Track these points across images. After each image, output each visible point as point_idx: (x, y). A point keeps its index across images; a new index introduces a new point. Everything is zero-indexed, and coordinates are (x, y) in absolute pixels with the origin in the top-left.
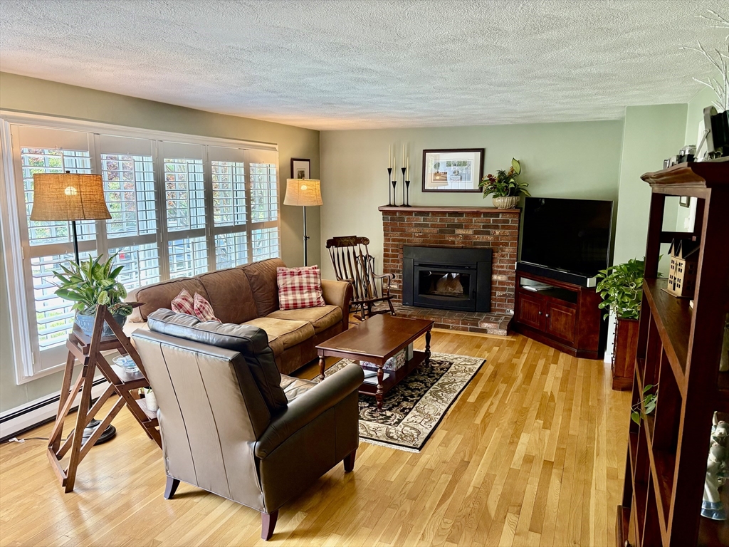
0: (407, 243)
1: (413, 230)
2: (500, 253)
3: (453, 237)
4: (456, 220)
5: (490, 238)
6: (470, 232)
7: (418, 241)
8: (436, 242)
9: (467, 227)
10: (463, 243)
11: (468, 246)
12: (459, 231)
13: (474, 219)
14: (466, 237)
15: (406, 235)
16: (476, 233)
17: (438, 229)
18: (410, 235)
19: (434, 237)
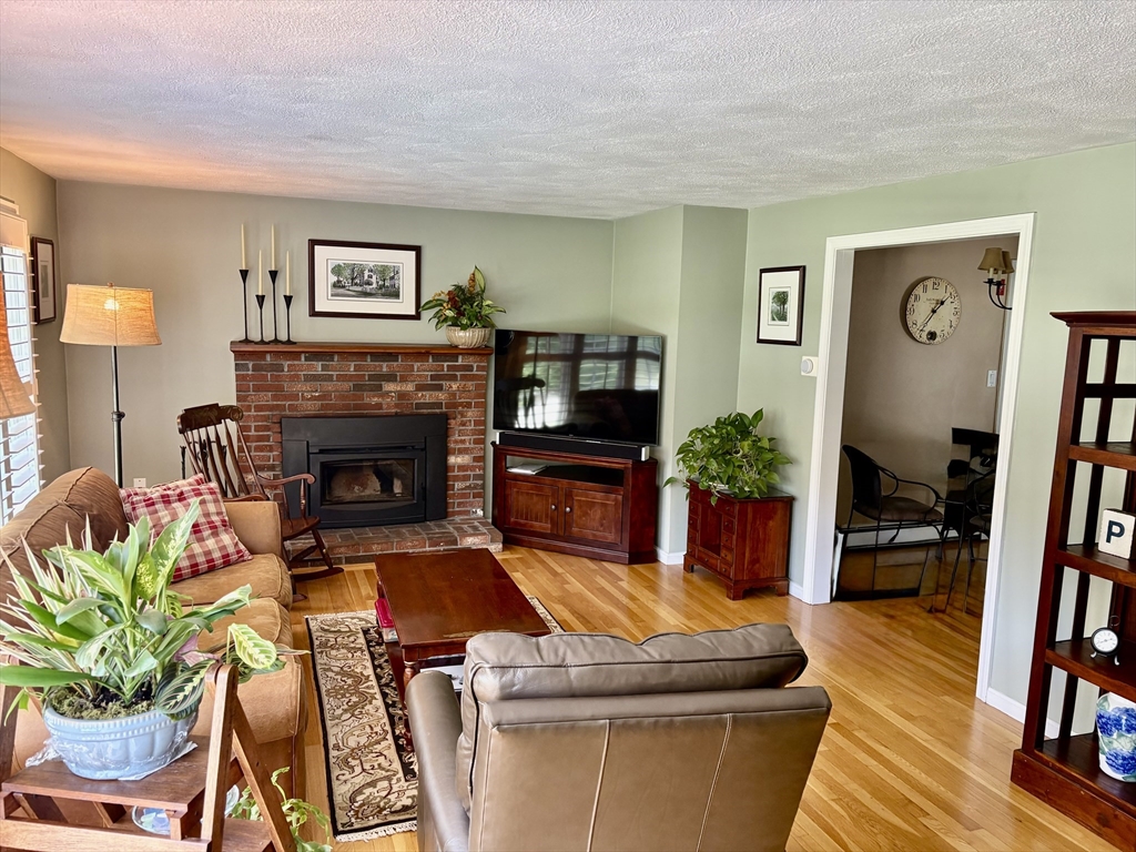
0: (288, 413)
1: (299, 387)
2: (459, 419)
3: (379, 396)
4: (385, 367)
5: (442, 396)
6: (410, 387)
7: (311, 407)
8: (347, 407)
9: (404, 379)
10: (396, 406)
11: (407, 411)
12: (390, 387)
13: (416, 365)
14: (402, 395)
15: (286, 398)
16: (420, 388)
17: (351, 384)
18: (295, 397)
19: (343, 397)
